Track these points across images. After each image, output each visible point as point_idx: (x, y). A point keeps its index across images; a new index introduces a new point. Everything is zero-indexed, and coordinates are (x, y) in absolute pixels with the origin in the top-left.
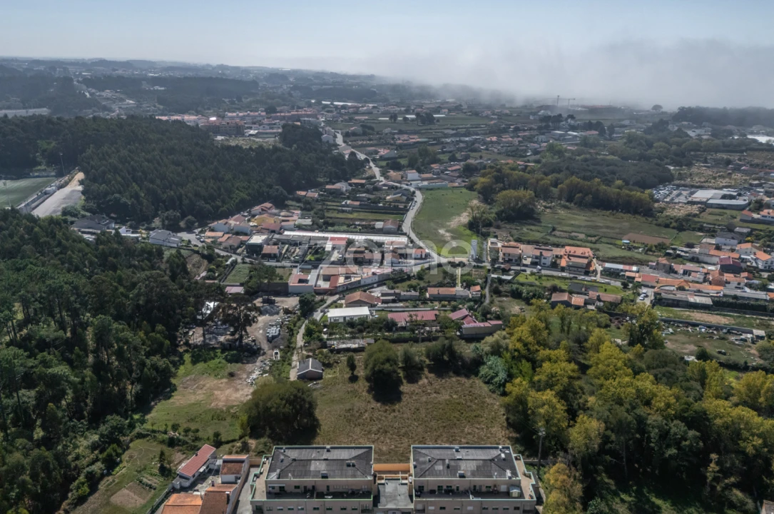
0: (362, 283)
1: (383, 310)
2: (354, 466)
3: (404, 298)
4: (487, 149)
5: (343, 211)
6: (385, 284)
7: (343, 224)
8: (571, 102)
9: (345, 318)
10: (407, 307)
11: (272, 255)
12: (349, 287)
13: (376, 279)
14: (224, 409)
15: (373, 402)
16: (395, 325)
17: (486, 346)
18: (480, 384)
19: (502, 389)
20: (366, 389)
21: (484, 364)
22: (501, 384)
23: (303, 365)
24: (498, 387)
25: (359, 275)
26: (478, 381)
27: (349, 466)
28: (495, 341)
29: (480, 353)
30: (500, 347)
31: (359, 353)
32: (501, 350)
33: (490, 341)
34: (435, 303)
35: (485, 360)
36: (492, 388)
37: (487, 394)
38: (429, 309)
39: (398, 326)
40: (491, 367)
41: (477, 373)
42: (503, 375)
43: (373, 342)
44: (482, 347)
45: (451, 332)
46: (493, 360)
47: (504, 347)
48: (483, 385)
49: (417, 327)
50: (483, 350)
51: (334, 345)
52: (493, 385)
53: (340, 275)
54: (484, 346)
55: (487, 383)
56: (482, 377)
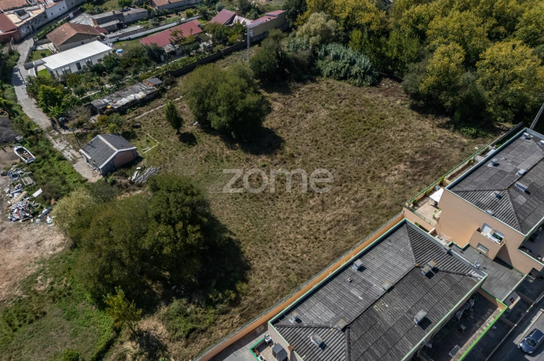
0: (50, 17)
1: (118, 41)
3: (130, 20)
6: (83, 11)
9: (78, 64)
10: (147, 28)
12: (36, 24)
14: (18, 292)
15: (252, 157)
16: (161, 52)
17: (311, 36)
18: (337, 83)
19: (369, 78)
20: (222, 144)
21: (322, 59)
22: (367, 72)
23: (92, 151)
24: (363, 78)
25: (35, 7)
26: (331, 81)
27: (429, 275)
28: (323, 26)
29: (307, 48)
30: (329, 31)
31: (153, 104)
32: (333, 34)
33: (312, 28)
34: (174, 16)
35: (321, 53)
36: (357, 81)
37: (355, 90)
38: (175, 24)
39: (167, 51)
40: (336, 58)
41: (319, 73)
42: (364, 61)
43: (160, 82)
44: (305, 41)
45: (237, 38)
46: (334, 49)
47: (333, 29)
48: (342, 83)
49: (191, 47)
50: (308, 43)
51: (107, 104)
52: (356, 77)
53: (6, 13)
54: (306, 36)
55: (345, 78)
56: (330, 74)
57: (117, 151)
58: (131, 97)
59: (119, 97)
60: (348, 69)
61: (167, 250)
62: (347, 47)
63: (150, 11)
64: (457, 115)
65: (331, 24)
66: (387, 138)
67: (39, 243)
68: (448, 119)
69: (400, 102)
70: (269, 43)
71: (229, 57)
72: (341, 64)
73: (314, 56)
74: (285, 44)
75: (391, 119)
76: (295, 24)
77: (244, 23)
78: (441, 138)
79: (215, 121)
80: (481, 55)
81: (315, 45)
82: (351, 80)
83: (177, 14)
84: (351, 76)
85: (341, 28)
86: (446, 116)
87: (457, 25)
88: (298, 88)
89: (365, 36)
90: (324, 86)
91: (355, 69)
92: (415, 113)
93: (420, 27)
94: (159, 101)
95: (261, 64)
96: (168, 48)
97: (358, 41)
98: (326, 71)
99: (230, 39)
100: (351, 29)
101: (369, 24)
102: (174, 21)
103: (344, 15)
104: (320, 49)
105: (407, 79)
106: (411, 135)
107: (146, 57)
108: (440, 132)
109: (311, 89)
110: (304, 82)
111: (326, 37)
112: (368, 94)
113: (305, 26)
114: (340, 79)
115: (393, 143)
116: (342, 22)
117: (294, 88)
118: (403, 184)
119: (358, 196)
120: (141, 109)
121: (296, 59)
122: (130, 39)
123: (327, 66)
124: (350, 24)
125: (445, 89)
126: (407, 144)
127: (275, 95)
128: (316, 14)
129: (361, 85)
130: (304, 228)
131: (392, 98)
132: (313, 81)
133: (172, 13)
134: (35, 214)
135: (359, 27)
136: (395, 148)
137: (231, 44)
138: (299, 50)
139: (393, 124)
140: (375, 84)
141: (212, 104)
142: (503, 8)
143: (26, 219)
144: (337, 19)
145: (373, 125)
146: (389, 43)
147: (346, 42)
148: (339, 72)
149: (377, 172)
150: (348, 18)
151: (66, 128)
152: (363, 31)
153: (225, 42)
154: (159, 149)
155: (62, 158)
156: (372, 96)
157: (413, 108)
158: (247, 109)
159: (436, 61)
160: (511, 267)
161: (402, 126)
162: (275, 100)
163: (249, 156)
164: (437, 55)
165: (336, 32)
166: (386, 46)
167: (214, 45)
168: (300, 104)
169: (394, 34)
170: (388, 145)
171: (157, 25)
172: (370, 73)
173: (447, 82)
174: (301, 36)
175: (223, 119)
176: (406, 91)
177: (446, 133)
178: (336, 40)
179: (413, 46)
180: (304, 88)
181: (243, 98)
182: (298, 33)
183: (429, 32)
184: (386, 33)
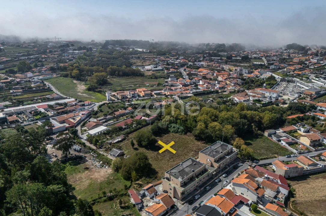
0: (82, 120)
1: (107, 126)
2: (196, 164)
3: (108, 119)
4: (46, 61)
5: (17, 95)
6: (91, 117)
7: (27, 101)
8: (60, 40)
9: (98, 132)
10: (114, 122)
11: (15, 121)
12: (79, 122)
13: (85, 116)
15: (154, 152)
16: (122, 128)
17: (166, 122)
18: (175, 134)
19: (184, 132)
20: (145, 150)
21: (170, 128)
22: (183, 131)
23: (112, 152)
24: (182, 132)
25: (77, 117)
26: (173, 134)
27: (195, 165)
28: (169, 119)
29: (165, 125)
30: (171, 120)
31: (124, 141)
32: (173, 121)
33: (166, 120)
34: (122, 118)
35: (169, 126)
36: (180, 133)
37: (180, 136)
38: (123, 120)
39: (124, 128)
40: (174, 127)
41: (169, 132)
42: (182, 128)
43: (124, 136)
44: (165, 123)
45: (144, 123)
46: (173, 125)
47: (172, 120)
48: (176, 134)
49: (131, 126)
50: (166, 123)
51: (111, 142)
52: (180, 132)
53: (69, 119)
54: (165, 122)
55: (177, 133)
56: (173, 132)
57: (120, 152)
58: (117, 140)
59: (114, 140)
60: (178, 130)
61: (142, 165)
62: (177, 125)
63: (114, 116)
64: (207, 140)
65: (172, 118)
66: (189, 146)
67: (106, 171)
68: (205, 141)
69: (192, 138)
70: (155, 124)
71: (143, 129)
72: (175, 129)
73: (168, 127)
74: (160, 124)
75: (190, 142)
76: (161, 119)
77: (146, 119)
78: (203, 146)
79: (144, 143)
80: (208, 125)
81: (168, 124)
82: (179, 133)
83: (122, 117)
84: (178, 132)
85: (175, 119)
86: (204, 141)
87: (203, 118)
88: (164, 136)
89: (182, 121)
90: (171, 135)
91: (179, 130)
92: (196, 141)
93: (195, 119)
94: (125, 141)
95: (153, 129)
96: (124, 127)
97: (179, 123)
98: (171, 131)
99: (142, 124)
100: (177, 120)
101: (182, 118)
102: (122, 119)
103: (175, 116)
104: (169, 125)
105: (193, 132)
106: (195, 146)
107: (118, 129)
108: (203, 145)
109: (168, 136)
110: (166, 134)
111: (171, 122)
112: (184, 136)
113: (164, 119)
114: (176, 133)
115: (190, 147)
116: (175, 118)
117: (163, 136)
118: (193, 156)
119: (182, 159)
120: (120, 143)
121: (163, 128)
122: (110, 125)
123: (172, 130)
124: (177, 118)
125: (202, 134)
126: (194, 147)
127: (158, 138)
128: (167, 116)
129: (181, 134)
130: (170, 165)
131: (190, 137)
132: (168, 134)
133: (121, 117)
134: (103, 166)
135: (179, 119)
136: (191, 148)
137: (142, 125)
138: (163, 126)
139: (191, 143)
140: (186, 134)
141: (143, 139)
142: (216, 114)
143: (101, 167)
144: (173, 117)
145: (185, 144)
146: (188, 123)
147: (176, 123)
148: (175, 131)
149: (186, 154)
150: (176, 117)
151: (102, 148)
152: (180, 120)
153: (140, 124)
154: (129, 152)
155: (103, 155)
156: (185, 137)
157: (196, 139)
158: (152, 140)
159: (198, 127)
160: (214, 167)
161: (193, 144)
162: (158, 139)
163: (153, 152)
164: (198, 126)
165: (173, 120)
166: (187, 124)
167: (137, 125)
168: (165, 140)
169: (189, 121)
170: (189, 148)
171: (118, 120)
172: (184, 131)
173: (202, 132)
174: (164, 122)
175: (146, 143)
176: (193, 135)
177: (204, 145)
178: (173, 123)
179: (194, 123)
180: (166, 136)
181: (151, 137)
182: (162, 121)
183: (197, 120)
184: (187, 120)
